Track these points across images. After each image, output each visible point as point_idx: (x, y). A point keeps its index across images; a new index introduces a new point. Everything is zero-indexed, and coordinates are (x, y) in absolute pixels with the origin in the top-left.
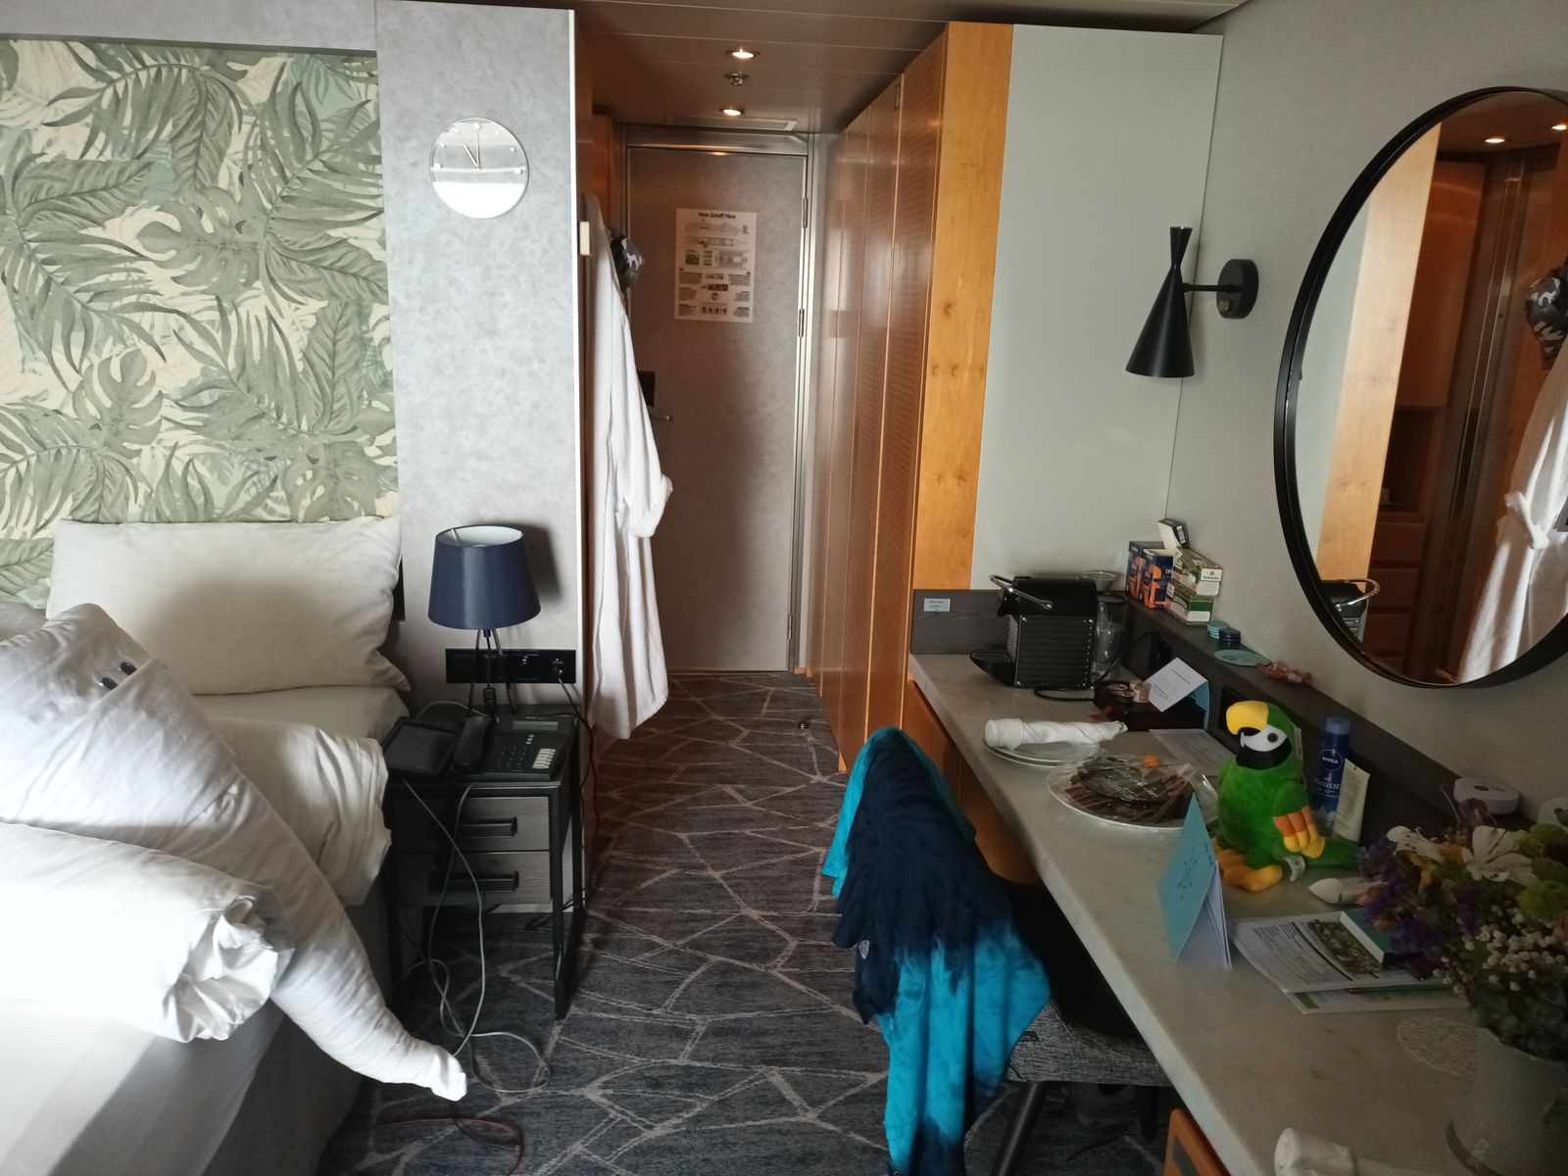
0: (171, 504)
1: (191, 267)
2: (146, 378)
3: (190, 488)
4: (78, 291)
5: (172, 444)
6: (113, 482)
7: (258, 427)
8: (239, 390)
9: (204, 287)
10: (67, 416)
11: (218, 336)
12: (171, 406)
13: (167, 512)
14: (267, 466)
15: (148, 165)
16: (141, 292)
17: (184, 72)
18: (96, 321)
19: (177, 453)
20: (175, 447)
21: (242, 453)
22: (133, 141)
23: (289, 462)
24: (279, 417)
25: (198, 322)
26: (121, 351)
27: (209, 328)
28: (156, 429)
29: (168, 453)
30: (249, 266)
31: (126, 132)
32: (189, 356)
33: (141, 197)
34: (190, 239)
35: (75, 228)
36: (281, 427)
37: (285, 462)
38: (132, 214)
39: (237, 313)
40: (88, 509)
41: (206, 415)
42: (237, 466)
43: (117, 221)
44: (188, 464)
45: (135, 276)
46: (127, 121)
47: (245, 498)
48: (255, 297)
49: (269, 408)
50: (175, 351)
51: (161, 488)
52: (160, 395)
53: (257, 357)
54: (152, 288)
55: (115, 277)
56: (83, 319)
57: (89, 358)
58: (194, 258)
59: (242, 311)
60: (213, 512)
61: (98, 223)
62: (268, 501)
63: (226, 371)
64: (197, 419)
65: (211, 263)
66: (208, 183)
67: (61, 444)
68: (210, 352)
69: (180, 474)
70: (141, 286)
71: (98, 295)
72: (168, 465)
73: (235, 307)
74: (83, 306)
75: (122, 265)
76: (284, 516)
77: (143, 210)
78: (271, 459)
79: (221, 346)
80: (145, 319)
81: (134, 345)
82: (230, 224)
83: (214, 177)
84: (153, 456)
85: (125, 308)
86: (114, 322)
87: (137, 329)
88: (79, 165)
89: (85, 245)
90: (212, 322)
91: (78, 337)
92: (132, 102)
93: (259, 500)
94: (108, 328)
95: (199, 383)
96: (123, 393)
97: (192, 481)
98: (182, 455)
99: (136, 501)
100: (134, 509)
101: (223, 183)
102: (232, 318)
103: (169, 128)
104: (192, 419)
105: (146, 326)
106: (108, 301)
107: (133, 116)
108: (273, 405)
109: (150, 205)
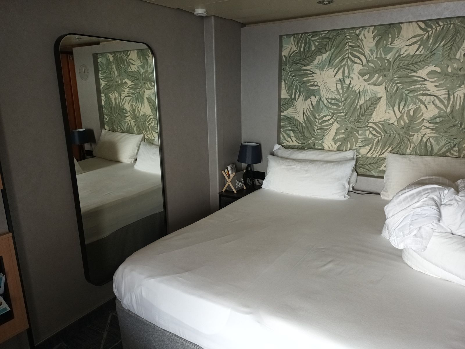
0: (420, 150)
1: (442, 82)
2: (420, 114)
3: (427, 146)
4: (405, 91)
5: (424, 133)
6: (404, 143)
7: (453, 129)
8: (450, 118)
9: (444, 88)
10: (395, 125)
11: (446, 102)
12: (426, 123)
13: (419, 152)
14: (454, 140)
15: (434, 54)
16: (424, 90)
17: (452, 25)
18: (409, 98)
19: (425, 136)
21: (446, 137)
22: (431, 47)
23: (461, 140)
24: (461, 126)
25: (440, 98)
26: (415, 107)
27: (444, 100)
28: (420, 129)
29: (422, 136)
30: (461, 81)
31: (429, 45)
32: (435, 108)
33: (430, 63)
34: (444, 74)
35: (408, 73)
36: (461, 129)
38: (426, 68)
40: (396, 150)
41: (437, 125)
42: (443, 140)
43: (421, 71)
44: (428, 139)
45: (423, 86)
46: (430, 42)
47: (444, 149)
48: (461, 90)
49: (458, 123)
50: (431, 107)
51: (418, 145)
52: (424, 119)
53: (457, 108)
54: (427, 89)
55: (417, 86)
56: (405, 99)
57: (405, 110)
58: (443, 80)
59: (456, 95)
60: (433, 153)
61: (416, 72)
62: (452, 151)
63: (446, 112)
64: (434, 126)
65: (448, 81)
66: (453, 57)
67: (392, 132)
68: (442, 107)
69: (425, 142)
70: (425, 89)
71: (411, 91)
72: (422, 139)
73: (453, 94)
74: (406, 95)
75: (420, 83)
76: (456, 156)
77: (430, 67)
78: (455, 138)
79: (446, 105)
80: (423, 98)
81: (419, 105)
82: (457, 69)
83: (455, 55)
84: (418, 136)
85: (418, 95)
86: (414, 99)
87: (421, 101)
88: (413, 56)
89: (410, 78)
90: (445, 98)
91: (403, 103)
92: (433, 36)
93: (448, 151)
94: (412, 100)
95: (437, 115)
96: (412, 119)
97: (428, 144)
98: (427, 136)
99: (410, 149)
100: (409, 151)
101: (458, 57)
102: (452, 97)
103: (443, 42)
104: (432, 126)
105: (423, 100)
106: (413, 93)
107: (432, 40)
108: (460, 122)
109: (432, 65)
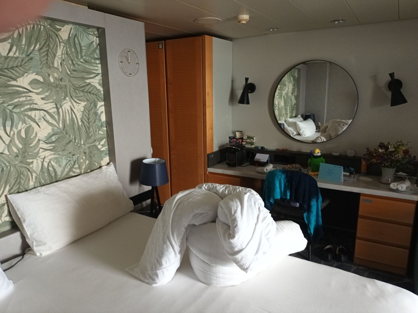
0: (44, 179)
1: (47, 94)
2: (34, 135)
3: (50, 171)
4: (8, 106)
5: (43, 157)
6: (24, 176)
7: (69, 145)
8: (64, 134)
9: (51, 101)
10: (5, 154)
11: (56, 117)
12: (43, 143)
13: (43, 181)
14: (72, 158)
15: (31, 59)
16: (31, 104)
17: (42, 27)
18: (15, 116)
19: (45, 160)
20: (45, 158)
21: (65, 155)
22: (26, 50)
23: (79, 155)
24: (75, 141)
25: (50, 113)
26: (25, 126)
27: (54, 114)
28: (38, 153)
29: (42, 160)
30: (65, 93)
31: (23, 46)
32: (48, 125)
33: (29, 70)
34: (46, 85)
35: (6, 82)
36: (76, 144)
37: (78, 155)
38: (27, 76)
39: (62, 108)
40: (15, 188)
41: (54, 145)
42: (64, 160)
43: (21, 79)
44: (49, 163)
45: (28, 98)
46: (24, 43)
47: (67, 170)
48: (67, 103)
49: (72, 139)
50: (43, 124)
51: (41, 173)
52: (39, 140)
53: (68, 122)
54: (34, 102)
55: (22, 99)
56: (10, 116)
57: (13, 131)
58: (48, 91)
59: (63, 107)
60: (58, 177)
61: (15, 80)
62: (74, 169)
63: (59, 129)
64: (51, 146)
65: (53, 92)
66: (51, 65)
67: (4, 165)
68: (54, 123)
69: (46, 167)
70: (31, 102)
71: (16, 106)
72: (43, 164)
73: (61, 106)
74: (10, 111)
75: (24, 95)
76: (78, 173)
77: (30, 74)
78: (73, 155)
79: (57, 120)
80: (32, 114)
81: (29, 123)
82: (59, 79)
83: (53, 63)
84: (37, 163)
85: (26, 110)
86: (22, 116)
87: (30, 117)
88: (7, 58)
89: (11, 88)
90: (54, 112)
91: (8, 123)
92: (25, 36)
93: (71, 170)
94: (20, 117)
95: (52, 133)
96: (26, 141)
97: (51, 169)
98: (47, 160)
99: (32, 180)
100: (31, 184)
101: (56, 65)
102: (60, 110)
103: (38, 46)
104: (49, 147)
105: (33, 116)
106: (19, 108)
107: (26, 41)
108: (73, 137)
109: (33, 72)
